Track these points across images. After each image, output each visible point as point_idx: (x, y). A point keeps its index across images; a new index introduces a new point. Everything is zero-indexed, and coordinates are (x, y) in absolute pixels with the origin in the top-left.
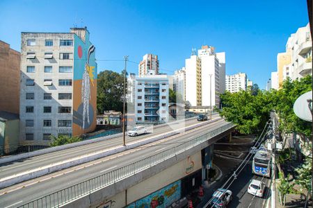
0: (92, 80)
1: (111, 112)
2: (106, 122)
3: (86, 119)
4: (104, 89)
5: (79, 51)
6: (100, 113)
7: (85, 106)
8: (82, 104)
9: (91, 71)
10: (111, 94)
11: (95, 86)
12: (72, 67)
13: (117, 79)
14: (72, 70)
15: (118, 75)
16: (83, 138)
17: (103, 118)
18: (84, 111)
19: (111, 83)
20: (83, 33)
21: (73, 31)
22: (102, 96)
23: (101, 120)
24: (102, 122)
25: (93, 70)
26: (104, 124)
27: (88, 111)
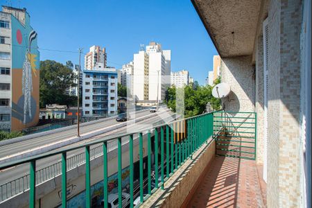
0: (34, 70)
1: (55, 106)
2: (49, 117)
3: (28, 113)
4: (45, 80)
5: (18, 36)
6: (42, 107)
7: (26, 99)
8: (23, 96)
9: (33, 60)
10: (54, 86)
11: (37, 76)
12: (9, 53)
13: (61, 70)
14: (10, 57)
15: (63, 66)
17: (45, 112)
18: (26, 104)
19: (54, 74)
20: (22, 16)
22: (43, 88)
23: (44, 114)
24: (44, 117)
25: (35, 58)
26: (47, 118)
27: (29, 104)
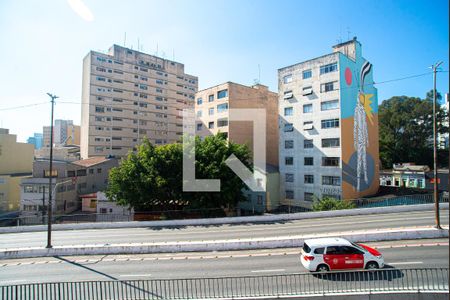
0: (370, 116)
1: (406, 166)
2: (397, 183)
3: (362, 176)
4: (392, 127)
6: (386, 166)
7: (359, 157)
8: (356, 154)
10: (406, 136)
11: (375, 124)
12: (337, 100)
13: (418, 107)
14: (338, 105)
15: (419, 101)
16: (358, 204)
17: (391, 175)
18: (359, 163)
19: (405, 116)
20: (351, 48)
21: (336, 50)
22: (388, 139)
23: (388, 178)
24: (389, 183)
25: (370, 99)
26: (393, 184)
27: (365, 164)
